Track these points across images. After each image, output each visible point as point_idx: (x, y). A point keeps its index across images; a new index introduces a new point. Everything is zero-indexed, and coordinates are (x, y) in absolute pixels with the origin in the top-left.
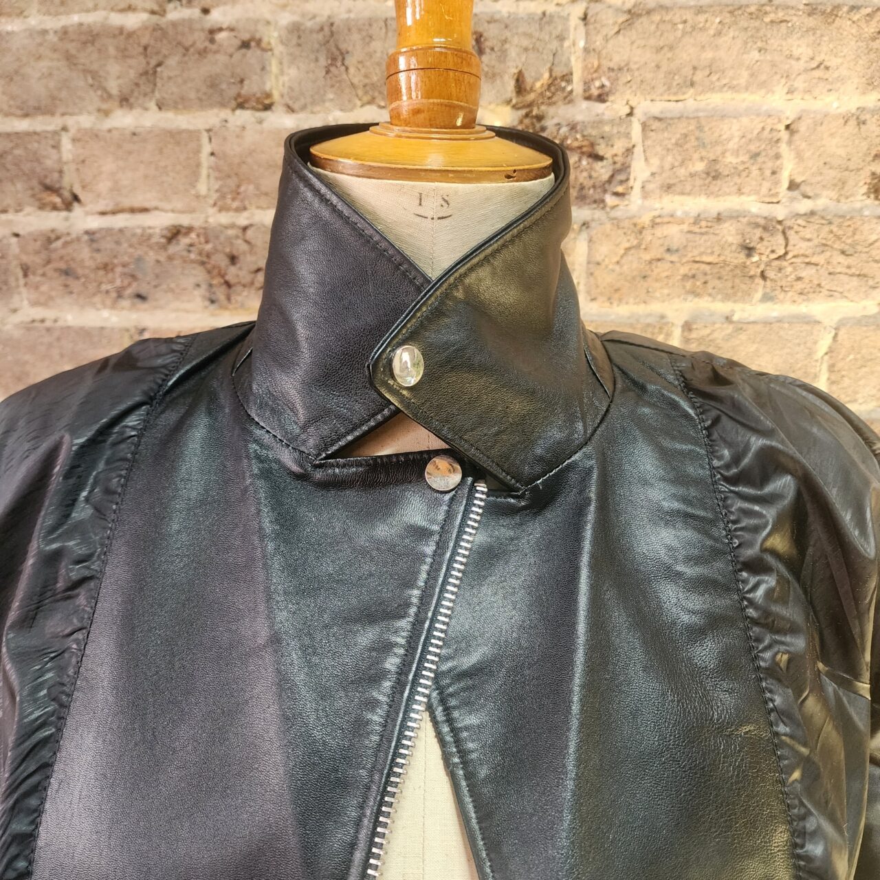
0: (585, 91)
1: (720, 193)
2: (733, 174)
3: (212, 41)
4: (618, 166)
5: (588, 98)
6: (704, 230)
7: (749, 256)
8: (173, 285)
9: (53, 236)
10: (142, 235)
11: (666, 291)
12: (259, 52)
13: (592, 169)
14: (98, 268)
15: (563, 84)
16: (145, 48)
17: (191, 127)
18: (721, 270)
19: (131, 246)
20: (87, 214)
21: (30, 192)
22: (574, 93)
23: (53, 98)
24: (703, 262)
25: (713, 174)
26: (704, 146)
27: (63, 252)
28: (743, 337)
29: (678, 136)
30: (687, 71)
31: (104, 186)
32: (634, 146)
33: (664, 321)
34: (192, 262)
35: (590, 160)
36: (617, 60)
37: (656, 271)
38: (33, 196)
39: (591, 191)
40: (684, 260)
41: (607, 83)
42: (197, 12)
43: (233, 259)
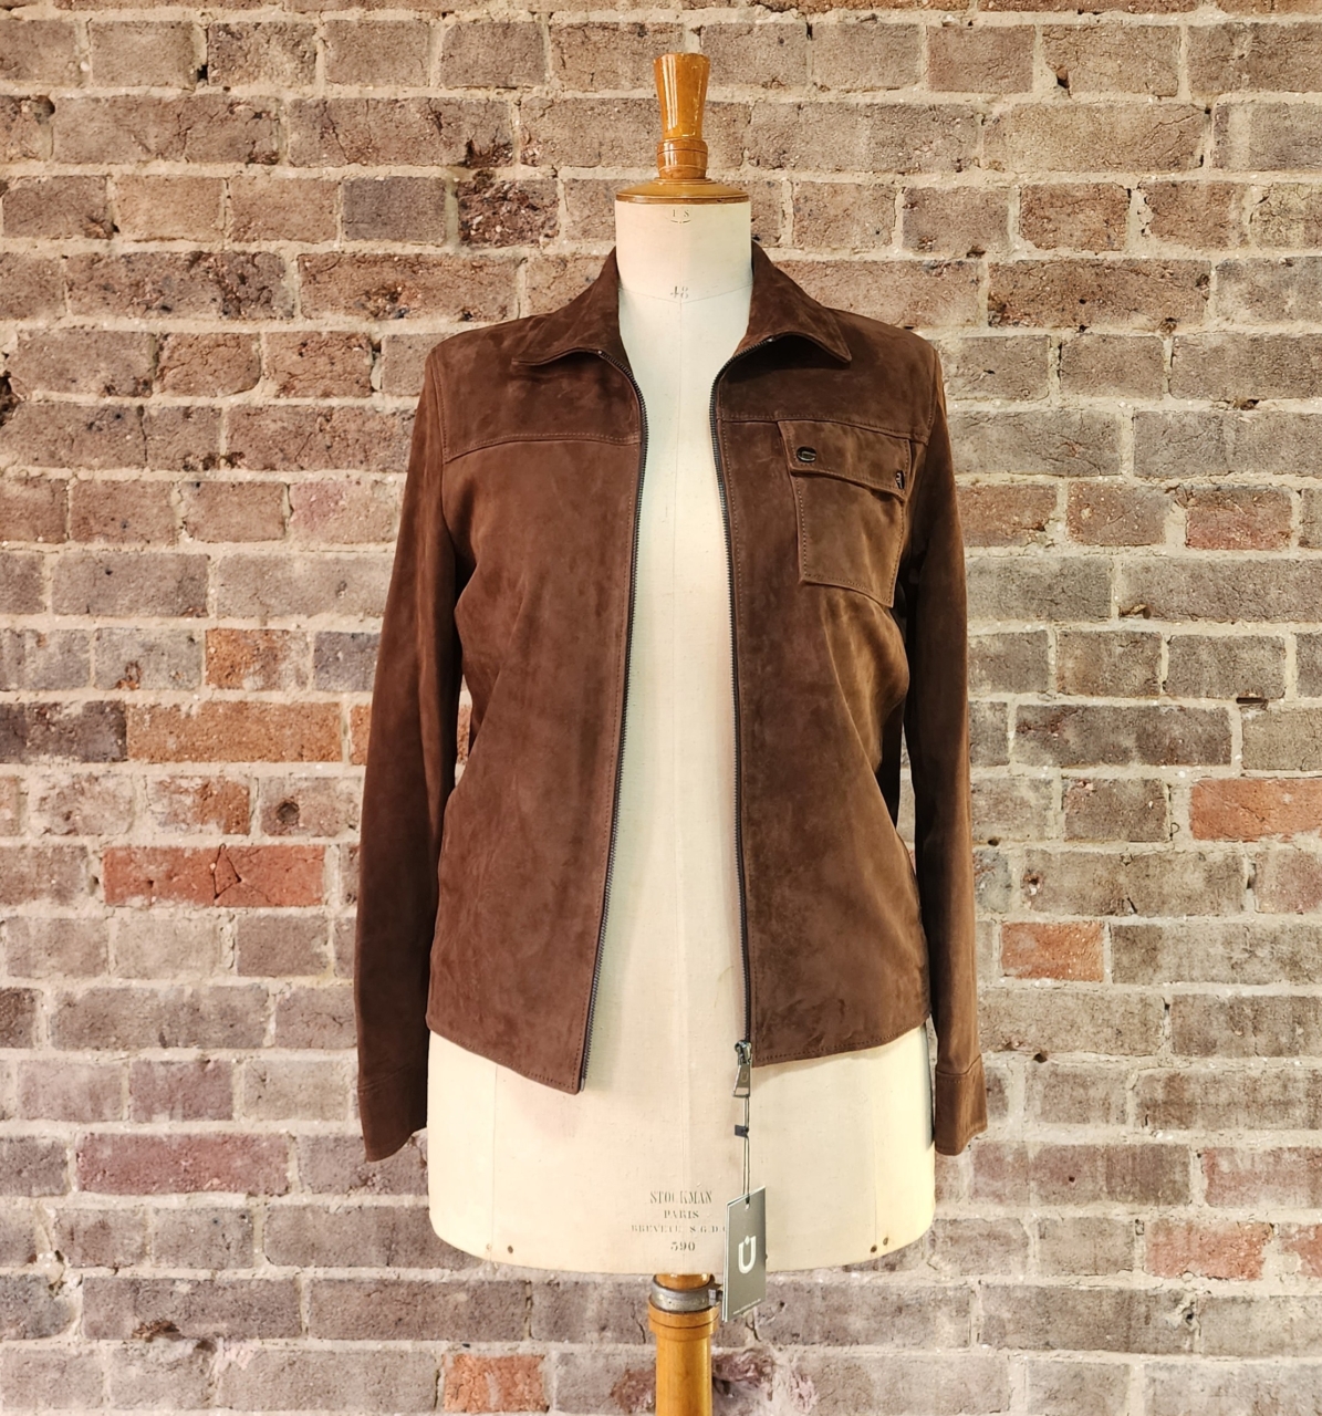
0: (522, 157)
3: (232, 112)
4: (548, 215)
5: (525, 163)
8: (193, 300)
9: (96, 258)
10: (170, 259)
12: (268, 121)
13: (528, 216)
14: (132, 285)
15: (505, 151)
16: (179, 115)
17: (213, 176)
19: (160, 267)
20: (125, 241)
21: (79, 224)
22: (514, 159)
23: (102, 151)
26: (609, 201)
27: (104, 271)
29: (590, 193)
31: (140, 219)
32: (559, 200)
34: (210, 281)
35: (527, 210)
36: (543, 135)
38: (82, 227)
39: (530, 233)
41: (537, 152)
42: (221, 89)
43: (243, 279)
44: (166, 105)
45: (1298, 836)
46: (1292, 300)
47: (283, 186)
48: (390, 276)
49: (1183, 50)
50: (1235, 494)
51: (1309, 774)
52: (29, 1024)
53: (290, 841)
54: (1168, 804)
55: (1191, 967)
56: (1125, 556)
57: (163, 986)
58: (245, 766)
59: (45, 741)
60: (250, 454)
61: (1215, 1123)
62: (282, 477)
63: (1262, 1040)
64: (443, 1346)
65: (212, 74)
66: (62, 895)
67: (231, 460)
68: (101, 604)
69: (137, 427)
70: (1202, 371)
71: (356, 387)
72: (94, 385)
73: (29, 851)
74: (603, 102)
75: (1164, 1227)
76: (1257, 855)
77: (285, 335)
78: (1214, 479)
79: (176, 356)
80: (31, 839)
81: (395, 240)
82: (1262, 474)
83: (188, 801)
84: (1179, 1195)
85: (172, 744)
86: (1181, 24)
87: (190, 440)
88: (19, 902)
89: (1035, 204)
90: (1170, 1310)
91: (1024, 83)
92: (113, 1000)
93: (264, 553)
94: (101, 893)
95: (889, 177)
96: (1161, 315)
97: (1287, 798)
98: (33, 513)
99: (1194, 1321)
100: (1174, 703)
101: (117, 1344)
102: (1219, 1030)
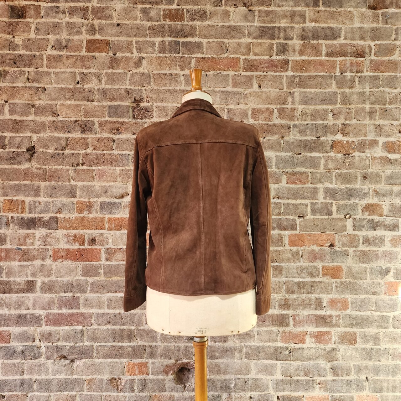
0: (146, 101)
3: (84, 91)
4: (151, 113)
8: (75, 130)
9: (54, 121)
10: (70, 121)
12: (92, 93)
14: (62, 127)
15: (142, 100)
16: (73, 91)
17: (80, 104)
19: (68, 123)
20: (60, 118)
23: (56, 98)
25: (166, 115)
26: (165, 110)
27: (56, 124)
29: (161, 109)
30: (162, 99)
32: (154, 110)
34: (79, 126)
35: (147, 112)
36: (151, 96)
38: (51, 114)
39: (147, 117)
41: (149, 100)
42: (82, 86)
43: (86, 126)
44: (70, 89)
45: (311, 246)
46: (308, 132)
47: (95, 106)
48: (117, 125)
49: (285, 80)
50: (297, 173)
51: (313, 232)
52: (35, 288)
53: (93, 247)
54: (284, 239)
55: (289, 275)
56: (274, 186)
57: (65, 279)
58: (84, 231)
59: (40, 225)
60: (87, 163)
61: (295, 309)
62: (93, 168)
63: (304, 291)
64: (126, 360)
65: (80, 83)
66: (43, 259)
67: (83, 164)
68: (53, 195)
69: (62, 157)
70: (289, 147)
71: (110, 149)
72: (53, 148)
73: (36, 249)
74: (163, 90)
75: (284, 332)
76: (303, 250)
77: (95, 138)
78: (292, 169)
79: (71, 142)
80: (36, 247)
81: (119, 118)
82: (303, 169)
83: (71, 238)
84: (287, 325)
85: (68, 226)
86: (284, 75)
87: (73, 159)
88: (33, 261)
89: (254, 112)
90: (286, 351)
91: (251, 87)
92: (54, 283)
93: (89, 184)
94: (52, 259)
95: (223, 106)
96: (281, 135)
97: (309, 238)
98: (39, 175)
99: (291, 353)
100: (284, 217)
101: (52, 361)
102: (295, 288)
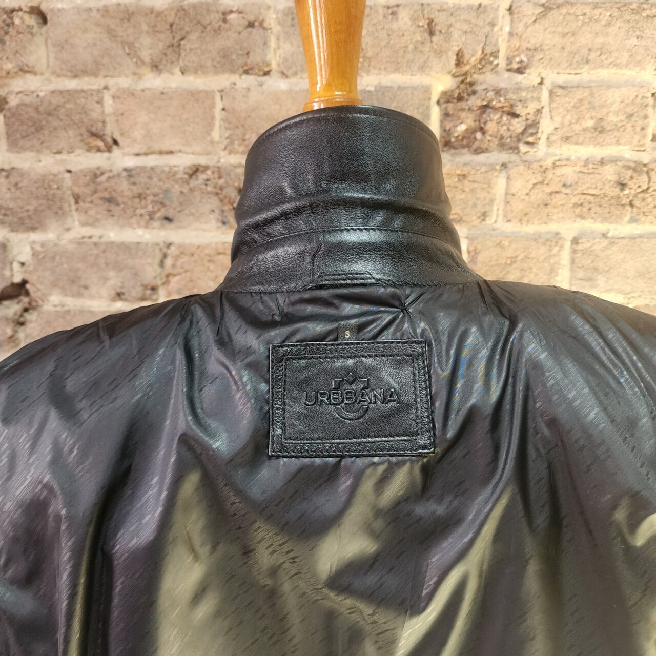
0: (508, 65)
1: (604, 143)
2: (614, 129)
3: (225, 21)
4: (530, 122)
5: (509, 70)
6: (590, 171)
7: (622, 190)
8: (193, 211)
9: (99, 172)
10: (169, 172)
11: (561, 215)
12: (261, 30)
13: (510, 123)
14: (134, 197)
15: (492, 59)
16: (171, 25)
17: (207, 89)
18: (602, 200)
19: (160, 180)
20: (124, 154)
21: (79, 138)
22: (499, 66)
23: (97, 63)
24: (589, 194)
25: (600, 129)
26: (594, 108)
27: (107, 185)
28: (615, 248)
29: (575, 100)
30: (584, 52)
31: (138, 134)
32: (543, 107)
33: (559, 236)
34: (209, 193)
35: (509, 117)
36: (533, 42)
37: (555, 200)
38: (82, 141)
39: (509, 140)
40: (576, 192)
41: (525, 59)
79: (179, 263)
